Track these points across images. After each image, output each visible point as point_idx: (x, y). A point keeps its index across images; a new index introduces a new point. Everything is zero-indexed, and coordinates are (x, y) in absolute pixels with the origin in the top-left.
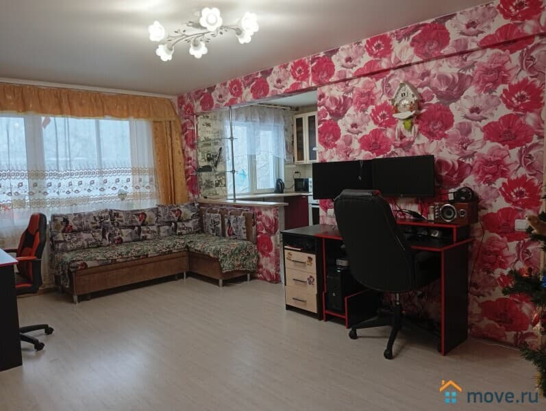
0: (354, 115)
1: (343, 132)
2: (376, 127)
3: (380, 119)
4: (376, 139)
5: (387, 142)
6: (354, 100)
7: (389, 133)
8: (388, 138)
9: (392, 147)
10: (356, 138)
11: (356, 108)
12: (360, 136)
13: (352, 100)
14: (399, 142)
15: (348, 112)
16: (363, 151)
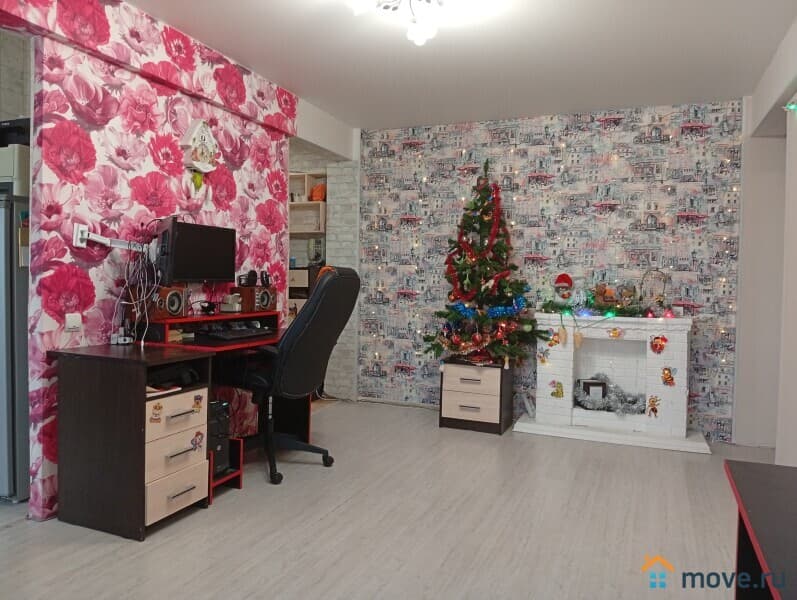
0: (121, 134)
1: (101, 159)
2: (155, 169)
3: (161, 158)
4: (156, 189)
5: (171, 198)
6: (123, 106)
7: (173, 184)
8: (171, 192)
9: (178, 207)
10: (124, 177)
11: (125, 122)
12: (131, 175)
13: (119, 105)
14: (185, 203)
15: (112, 123)
16: (135, 202)
